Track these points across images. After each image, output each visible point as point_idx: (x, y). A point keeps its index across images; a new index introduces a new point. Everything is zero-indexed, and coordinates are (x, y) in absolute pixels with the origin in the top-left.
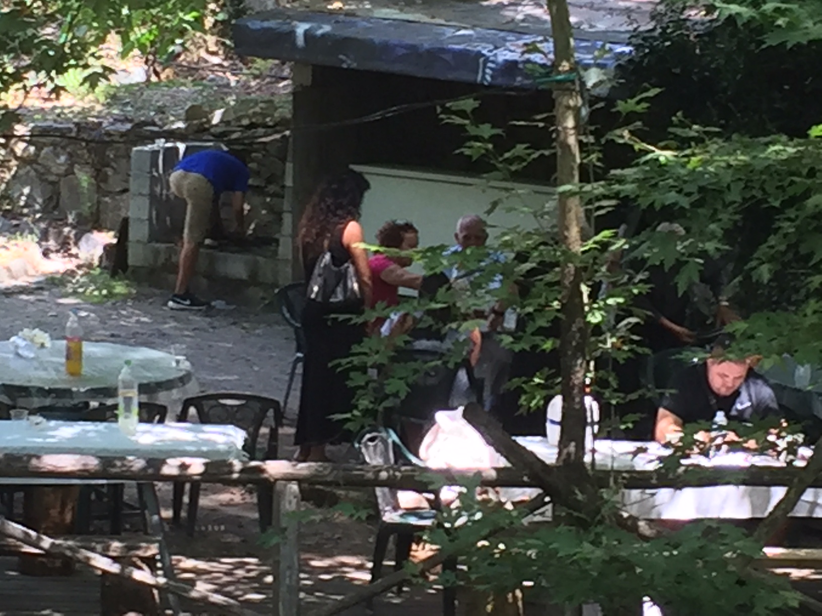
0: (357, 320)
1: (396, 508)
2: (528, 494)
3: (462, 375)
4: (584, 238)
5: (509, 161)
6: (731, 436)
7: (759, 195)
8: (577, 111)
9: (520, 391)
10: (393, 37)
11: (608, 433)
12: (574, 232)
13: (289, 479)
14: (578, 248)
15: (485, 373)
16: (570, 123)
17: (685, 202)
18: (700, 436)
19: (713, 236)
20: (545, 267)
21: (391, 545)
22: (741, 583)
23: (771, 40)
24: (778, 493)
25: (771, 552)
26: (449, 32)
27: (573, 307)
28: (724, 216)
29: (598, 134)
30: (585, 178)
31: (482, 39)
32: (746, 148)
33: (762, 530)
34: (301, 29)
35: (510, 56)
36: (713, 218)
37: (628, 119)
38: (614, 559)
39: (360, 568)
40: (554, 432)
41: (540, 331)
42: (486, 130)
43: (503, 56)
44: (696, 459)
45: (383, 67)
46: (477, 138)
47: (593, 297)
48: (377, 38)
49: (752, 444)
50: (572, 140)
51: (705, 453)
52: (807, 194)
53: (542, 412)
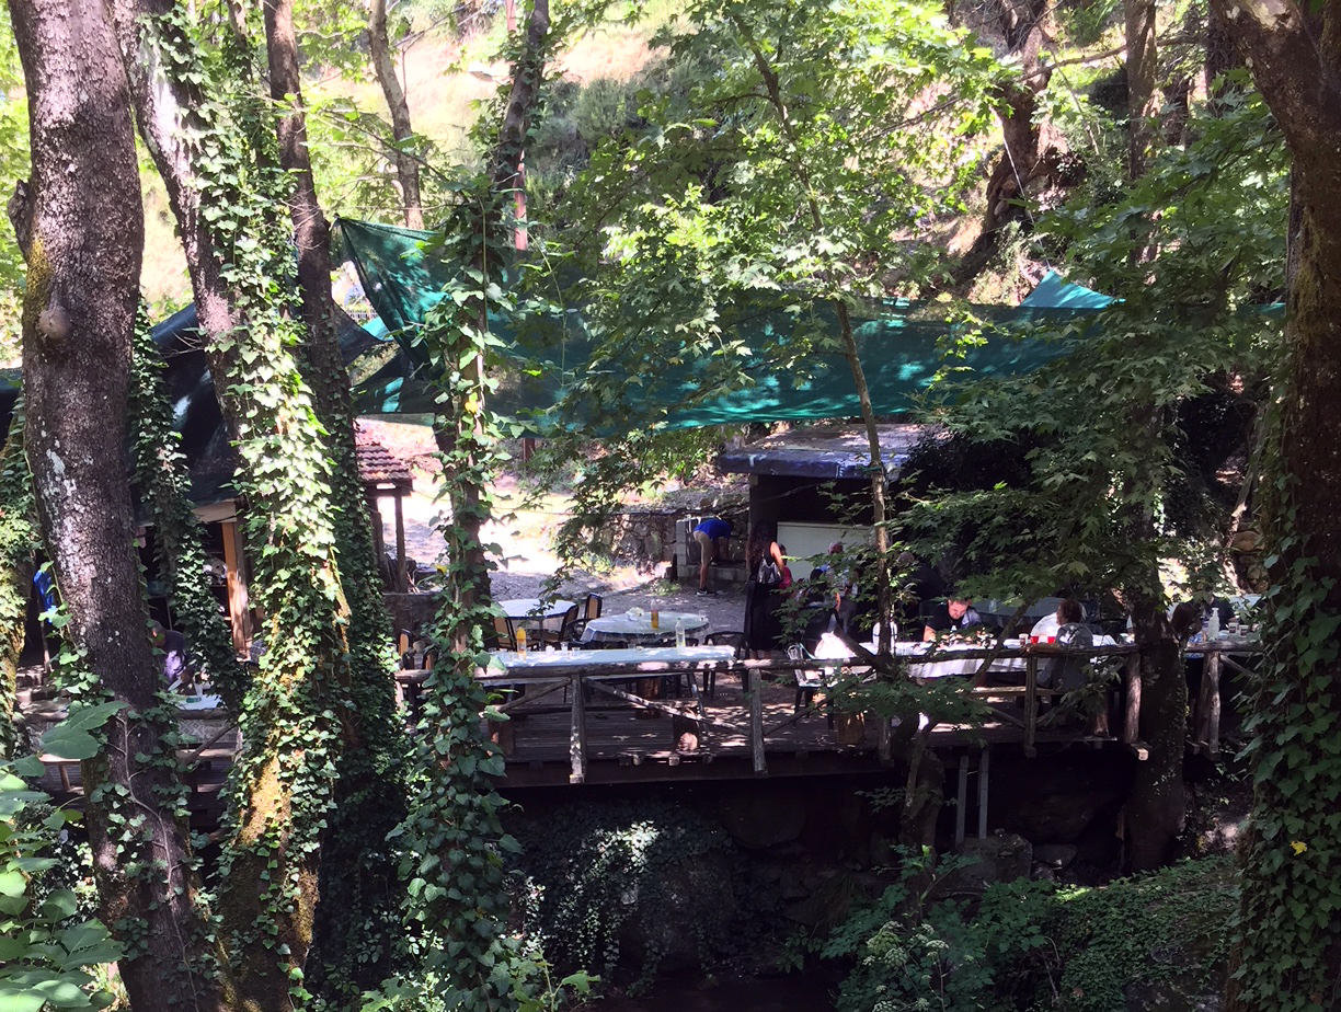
0: (782, 592)
1: (805, 679)
2: (865, 669)
3: (833, 617)
4: (888, 546)
5: (851, 512)
6: (959, 636)
7: (969, 517)
8: (882, 483)
9: (860, 621)
10: (795, 458)
11: (902, 639)
12: (883, 543)
13: (756, 668)
14: (885, 551)
15: (844, 616)
16: (880, 490)
17: (935, 525)
18: (944, 637)
19: (948, 539)
20: (870, 561)
21: (803, 698)
22: (965, 704)
23: (976, 441)
24: (980, 662)
25: (979, 689)
26: (822, 454)
27: (884, 580)
28: (954, 530)
29: (892, 495)
30: (887, 519)
31: (838, 456)
32: (963, 497)
33: (974, 678)
34: (752, 457)
35: (851, 464)
36: (949, 531)
37: (907, 487)
38: (906, 696)
39: (789, 708)
40: (876, 640)
41: (868, 591)
42: (840, 497)
43: (848, 463)
44: (943, 647)
45: (791, 473)
46: (836, 502)
47: (893, 574)
48: (788, 459)
49: (969, 639)
50: (881, 499)
51: (947, 644)
52: (994, 516)
53: (870, 630)
